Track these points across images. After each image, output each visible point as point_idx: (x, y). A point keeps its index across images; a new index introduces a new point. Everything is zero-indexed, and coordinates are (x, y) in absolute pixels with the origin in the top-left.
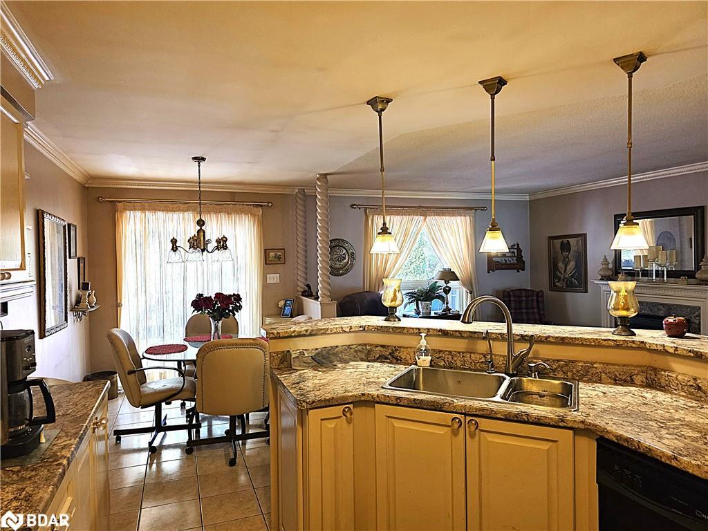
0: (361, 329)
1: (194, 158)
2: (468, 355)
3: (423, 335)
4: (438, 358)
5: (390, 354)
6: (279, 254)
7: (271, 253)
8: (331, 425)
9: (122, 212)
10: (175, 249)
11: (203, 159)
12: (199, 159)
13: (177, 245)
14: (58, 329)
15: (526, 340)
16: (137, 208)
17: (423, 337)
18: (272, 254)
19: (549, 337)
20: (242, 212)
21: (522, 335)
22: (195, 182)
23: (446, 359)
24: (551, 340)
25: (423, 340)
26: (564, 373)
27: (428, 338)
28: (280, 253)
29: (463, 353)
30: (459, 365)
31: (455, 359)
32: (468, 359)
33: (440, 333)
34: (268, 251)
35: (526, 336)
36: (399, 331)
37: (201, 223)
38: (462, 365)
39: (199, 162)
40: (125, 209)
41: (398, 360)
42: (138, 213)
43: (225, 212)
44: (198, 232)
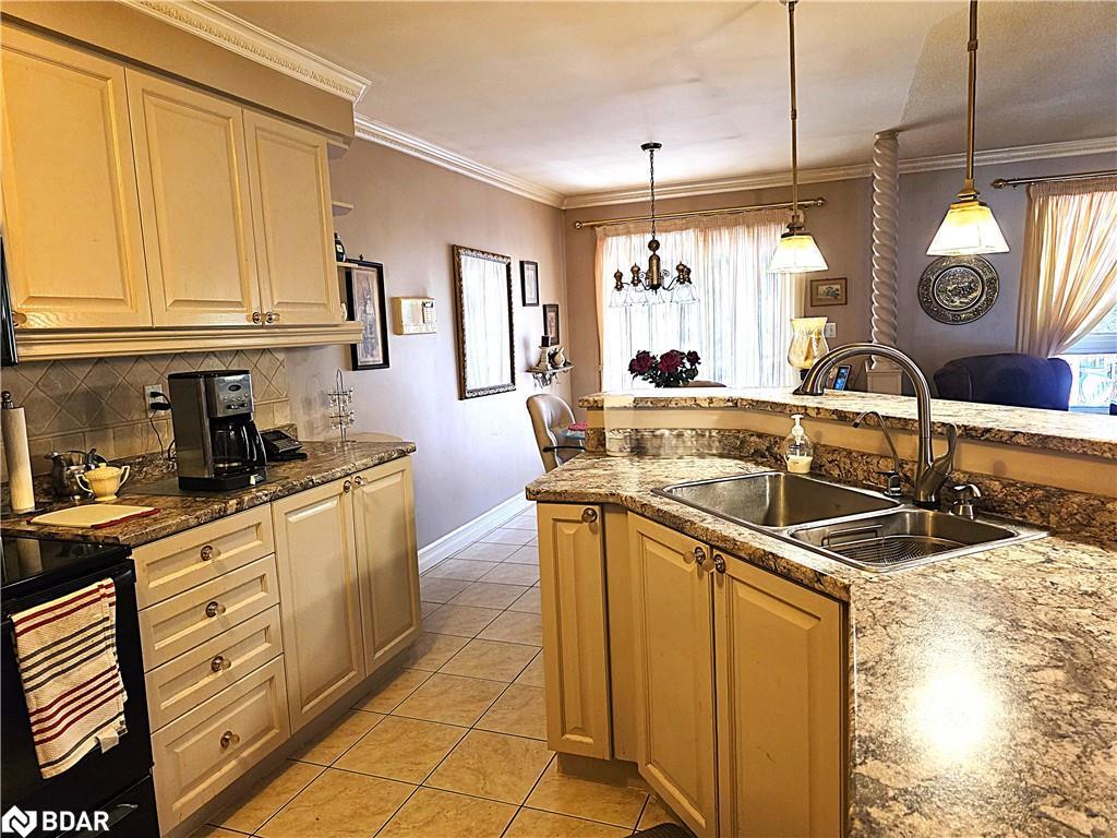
0: (730, 404)
1: (645, 147)
2: (875, 461)
3: (797, 417)
4: (830, 462)
5: (768, 449)
6: (835, 287)
7: (820, 288)
8: (569, 530)
9: (603, 239)
10: (619, 287)
11: (657, 146)
12: (651, 147)
13: (623, 281)
14: (482, 393)
15: (972, 437)
16: (610, 234)
17: (798, 421)
18: (822, 289)
19: (1016, 433)
20: (770, 221)
21: (965, 427)
22: (647, 188)
23: (842, 465)
24: (1021, 440)
25: (798, 427)
26: (1042, 515)
27: (806, 423)
28: (838, 287)
29: (869, 455)
30: (861, 478)
31: (855, 465)
32: (876, 469)
33: (835, 417)
34: (815, 283)
35: (974, 429)
36: (779, 409)
37: (654, 245)
38: (865, 479)
39: (652, 151)
40: (606, 235)
41: (777, 460)
42: (622, 239)
43: (744, 224)
44: (651, 259)
